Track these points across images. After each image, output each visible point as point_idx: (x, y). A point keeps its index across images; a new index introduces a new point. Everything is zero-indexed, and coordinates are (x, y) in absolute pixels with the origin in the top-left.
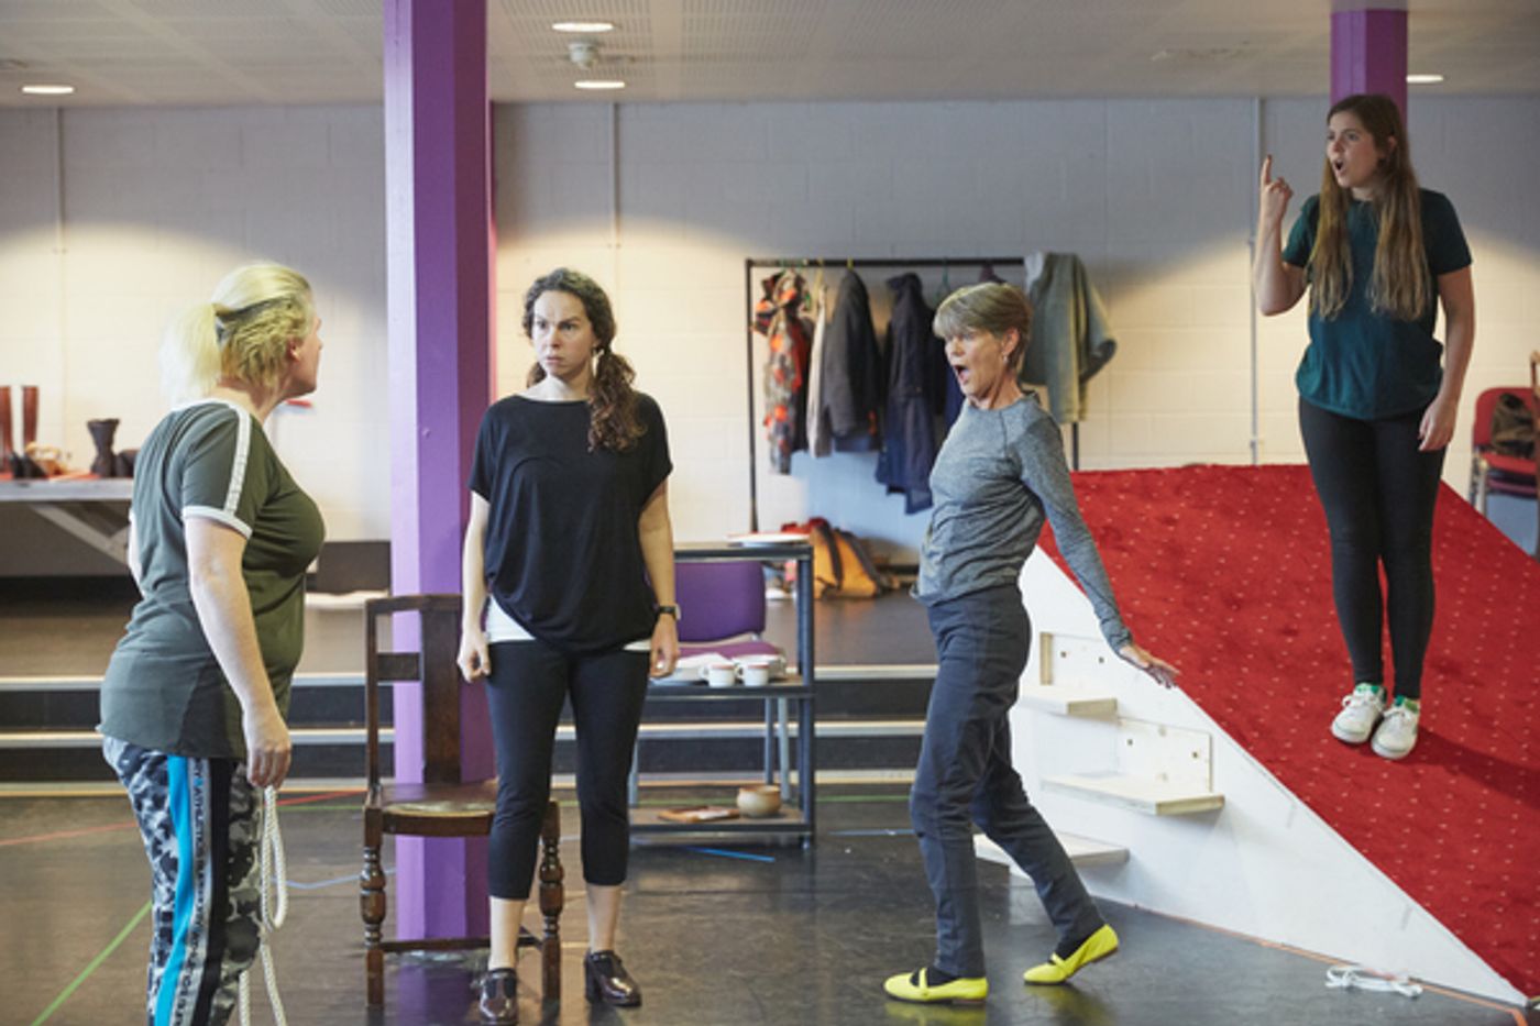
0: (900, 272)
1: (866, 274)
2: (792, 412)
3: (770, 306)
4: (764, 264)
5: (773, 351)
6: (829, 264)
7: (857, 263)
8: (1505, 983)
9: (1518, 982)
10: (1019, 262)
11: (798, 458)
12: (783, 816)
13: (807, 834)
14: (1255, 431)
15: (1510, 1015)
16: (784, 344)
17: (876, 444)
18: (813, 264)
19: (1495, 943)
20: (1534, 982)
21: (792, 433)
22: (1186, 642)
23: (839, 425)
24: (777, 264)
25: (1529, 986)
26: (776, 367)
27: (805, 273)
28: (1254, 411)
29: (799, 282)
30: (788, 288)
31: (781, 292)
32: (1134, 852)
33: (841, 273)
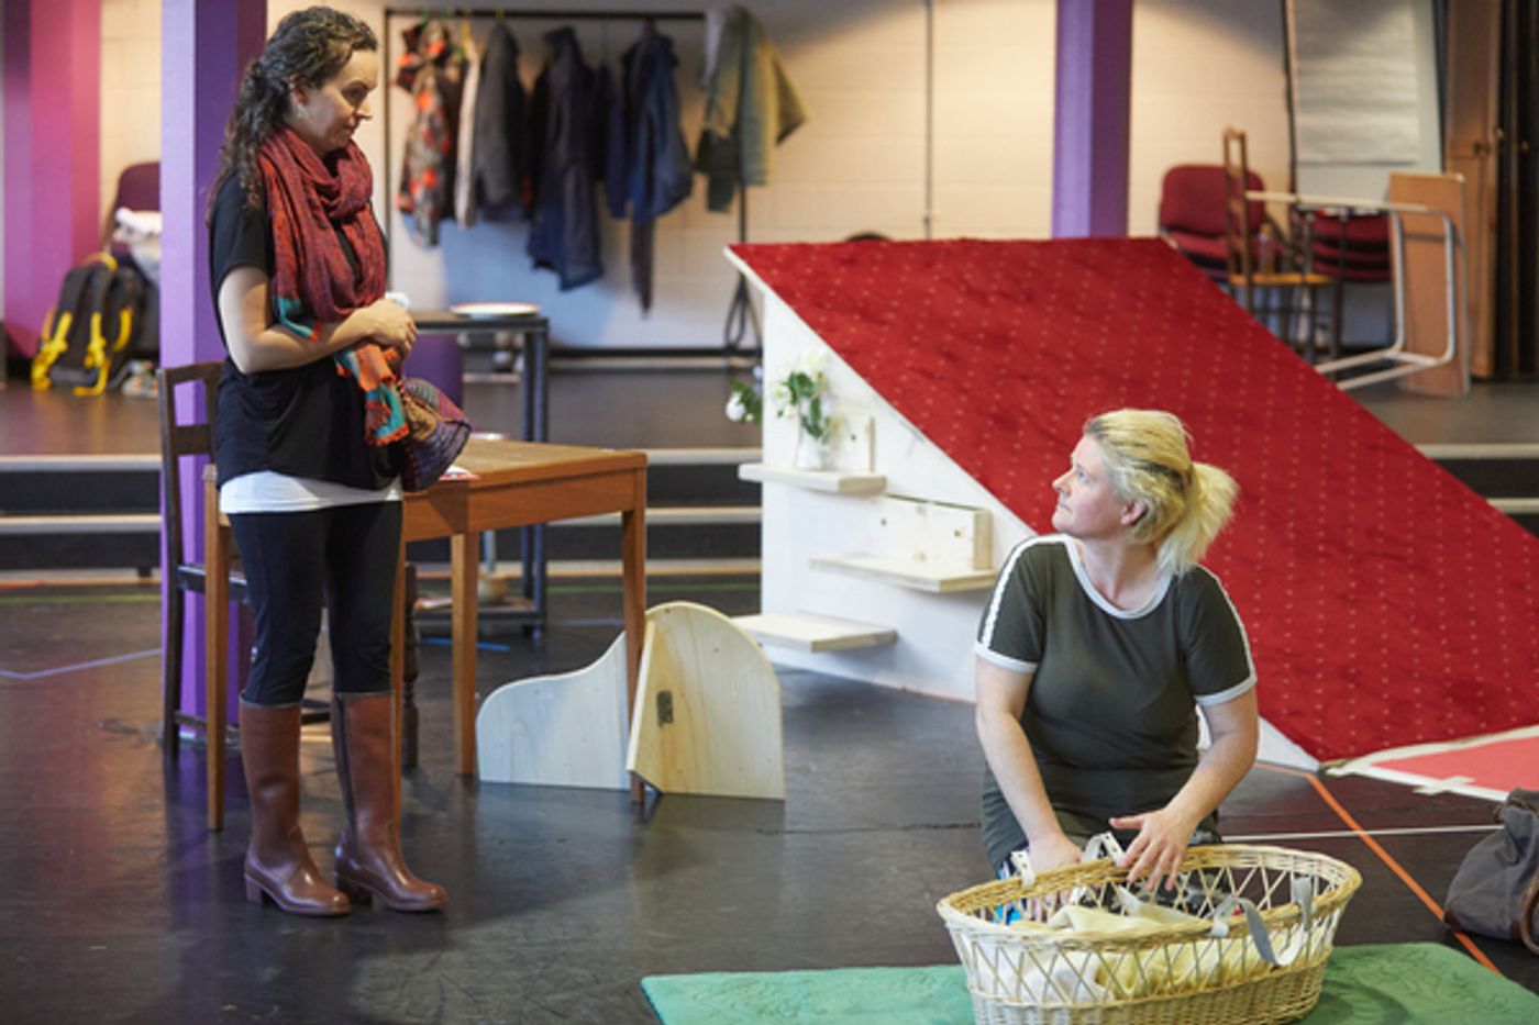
0: (554, 25)
1: (518, 28)
2: (441, 178)
3: (415, 60)
4: (404, 13)
5: (420, 111)
6: (479, 14)
7: (510, 14)
8: (1298, 749)
9: (1310, 749)
10: (699, 17)
11: (446, 227)
12: (508, 604)
13: (538, 622)
14: (929, 203)
15: (1305, 779)
16: (431, 103)
17: (529, 215)
18: (459, 14)
19: (1284, 712)
20: (1324, 748)
21: (442, 199)
22: (957, 418)
23: (495, 192)
24: (418, 13)
25: (1320, 751)
26: (424, 127)
27: (451, 24)
28: (929, 184)
29: (446, 35)
30: (435, 40)
31: (428, 46)
32: (902, 633)
33: (490, 24)
